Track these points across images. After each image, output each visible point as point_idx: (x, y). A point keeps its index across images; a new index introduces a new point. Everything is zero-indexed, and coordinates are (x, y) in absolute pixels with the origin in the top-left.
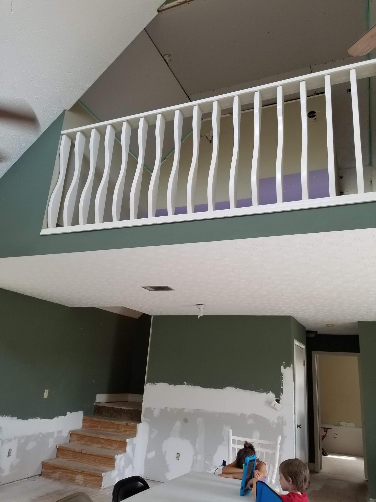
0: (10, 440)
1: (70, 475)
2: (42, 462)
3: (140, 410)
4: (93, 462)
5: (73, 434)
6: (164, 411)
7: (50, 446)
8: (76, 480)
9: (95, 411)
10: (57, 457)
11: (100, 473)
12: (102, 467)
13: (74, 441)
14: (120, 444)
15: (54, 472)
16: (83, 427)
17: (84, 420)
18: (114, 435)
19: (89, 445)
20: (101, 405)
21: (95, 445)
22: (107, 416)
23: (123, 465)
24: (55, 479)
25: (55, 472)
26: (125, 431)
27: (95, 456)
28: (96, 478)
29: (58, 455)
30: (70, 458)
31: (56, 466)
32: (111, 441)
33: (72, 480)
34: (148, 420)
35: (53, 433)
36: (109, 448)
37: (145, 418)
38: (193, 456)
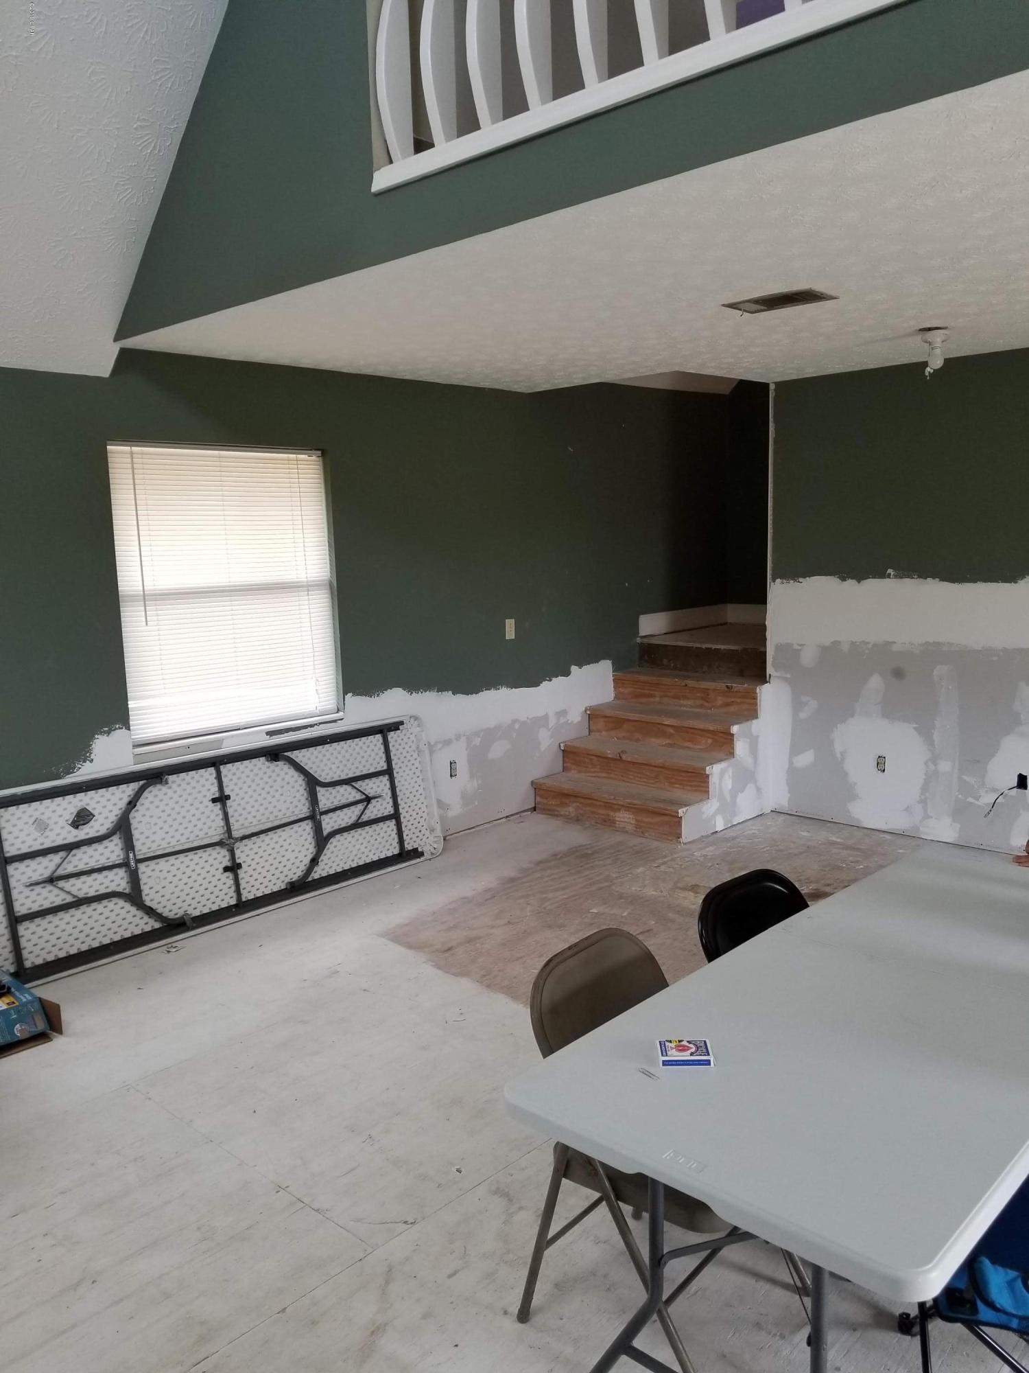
0: (448, 742)
1: (602, 811)
2: (532, 783)
3: (762, 649)
4: (652, 782)
5: (593, 715)
6: (829, 652)
7: (543, 747)
8: (618, 823)
9: (641, 658)
10: (565, 769)
11: (674, 808)
12: (678, 793)
13: (599, 731)
14: (716, 737)
15: (563, 804)
16: (617, 697)
17: (617, 682)
18: (697, 716)
19: (638, 740)
20: (654, 641)
21: (653, 740)
22: (675, 668)
23: (730, 786)
24: (569, 819)
25: (566, 803)
26: (727, 705)
27: (655, 767)
28: (666, 818)
29: (568, 765)
30: (595, 772)
31: (566, 792)
32: (692, 730)
33: (609, 823)
34: (789, 676)
35: (546, 716)
36: (688, 748)
37: (776, 671)
38: (926, 763)
